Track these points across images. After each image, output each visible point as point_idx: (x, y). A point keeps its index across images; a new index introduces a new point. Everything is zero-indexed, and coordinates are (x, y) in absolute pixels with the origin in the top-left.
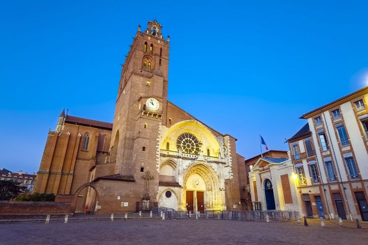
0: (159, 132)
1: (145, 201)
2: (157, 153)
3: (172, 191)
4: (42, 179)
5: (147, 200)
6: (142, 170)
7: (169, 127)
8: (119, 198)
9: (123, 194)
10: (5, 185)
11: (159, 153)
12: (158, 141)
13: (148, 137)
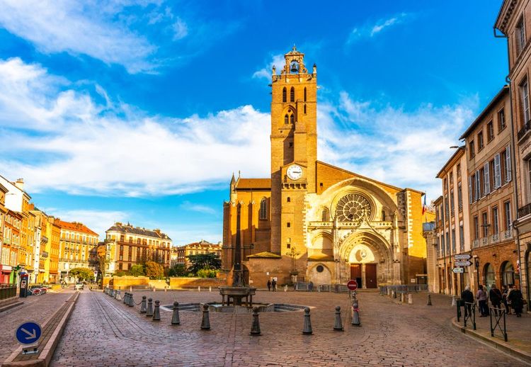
0: (305, 203)
1: (293, 276)
2: (304, 227)
3: (324, 265)
4: (227, 254)
5: (295, 275)
6: (289, 246)
7: (321, 194)
8: (268, 274)
9: (272, 270)
10: (206, 259)
11: (306, 227)
12: (305, 214)
13: (293, 211)
